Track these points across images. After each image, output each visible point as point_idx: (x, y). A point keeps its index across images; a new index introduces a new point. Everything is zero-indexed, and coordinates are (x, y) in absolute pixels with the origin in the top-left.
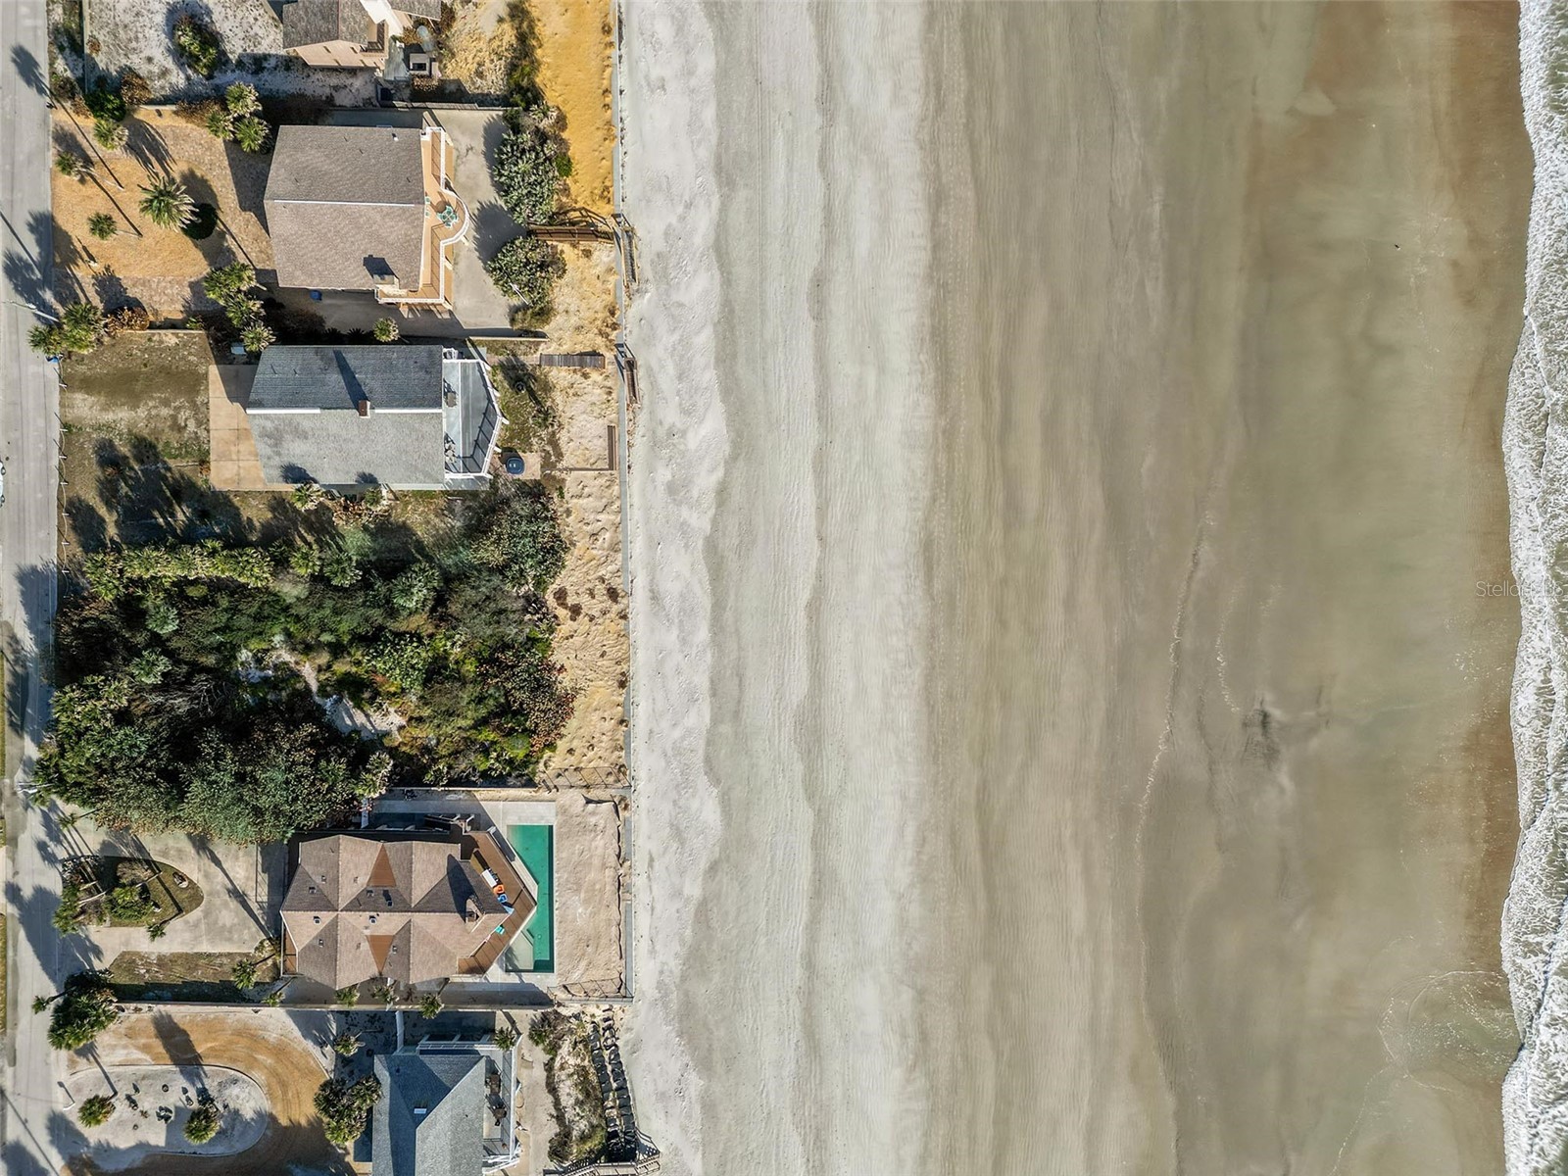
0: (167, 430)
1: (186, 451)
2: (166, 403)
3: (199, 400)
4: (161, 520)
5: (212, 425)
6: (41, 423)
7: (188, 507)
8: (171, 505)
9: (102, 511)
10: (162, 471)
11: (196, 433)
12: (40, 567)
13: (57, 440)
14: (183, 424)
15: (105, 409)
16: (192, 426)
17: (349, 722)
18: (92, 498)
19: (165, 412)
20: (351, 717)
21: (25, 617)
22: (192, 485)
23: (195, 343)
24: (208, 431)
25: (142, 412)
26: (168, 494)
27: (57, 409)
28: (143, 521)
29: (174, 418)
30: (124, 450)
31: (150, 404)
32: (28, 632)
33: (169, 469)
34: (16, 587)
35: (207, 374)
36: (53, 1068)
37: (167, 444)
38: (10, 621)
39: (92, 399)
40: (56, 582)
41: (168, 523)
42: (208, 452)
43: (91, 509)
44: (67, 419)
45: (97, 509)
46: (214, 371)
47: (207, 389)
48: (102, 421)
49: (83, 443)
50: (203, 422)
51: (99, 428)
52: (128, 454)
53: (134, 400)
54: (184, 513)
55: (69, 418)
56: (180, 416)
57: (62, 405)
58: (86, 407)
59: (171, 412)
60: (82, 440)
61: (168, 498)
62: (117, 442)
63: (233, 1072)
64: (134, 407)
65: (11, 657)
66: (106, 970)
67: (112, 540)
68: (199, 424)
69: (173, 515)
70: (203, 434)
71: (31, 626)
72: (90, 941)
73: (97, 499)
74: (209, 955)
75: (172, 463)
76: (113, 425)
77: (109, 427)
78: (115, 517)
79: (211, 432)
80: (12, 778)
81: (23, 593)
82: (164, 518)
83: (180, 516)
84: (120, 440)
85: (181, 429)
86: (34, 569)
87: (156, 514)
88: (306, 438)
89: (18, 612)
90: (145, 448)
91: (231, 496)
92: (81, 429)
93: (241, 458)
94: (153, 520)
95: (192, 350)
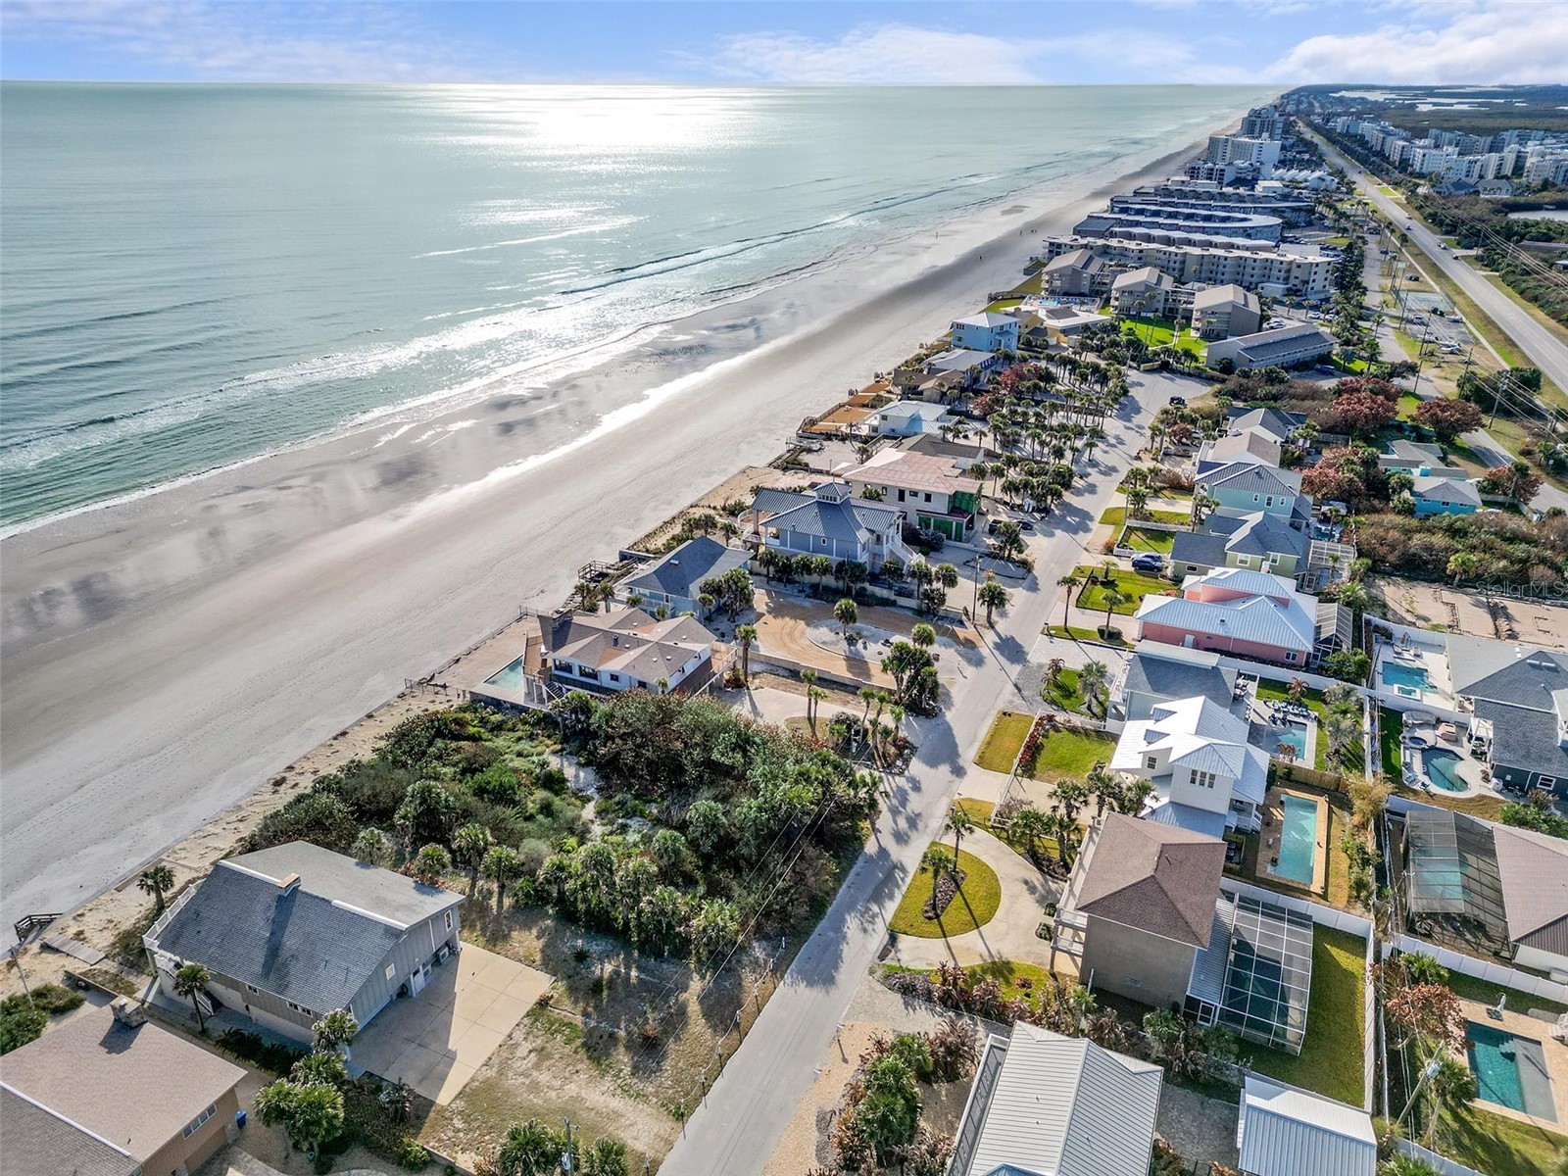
0: (557, 1056)
1: (553, 1025)
2: (535, 1087)
3: (492, 1073)
4: (634, 973)
5: (501, 1038)
6: (711, 1136)
7: (594, 972)
8: (611, 981)
9: (694, 1008)
10: (594, 1016)
11: (526, 1039)
12: (803, 985)
13: (702, 1105)
14: (533, 1054)
15: (617, 1115)
16: (526, 1046)
17: (582, 774)
18: (697, 1026)
19: (543, 1077)
20: (577, 776)
21: (845, 947)
22: (572, 990)
24: (510, 1036)
25: (572, 1089)
26: (605, 993)
27: (680, 1144)
29: (537, 1066)
30: (622, 1058)
31: (553, 1094)
32: (849, 934)
33: (586, 1014)
34: (842, 976)
35: (459, 1096)
37: (569, 1042)
39: (625, 1135)
40: (792, 966)
41: (628, 967)
42: (528, 1015)
43: (707, 1014)
44: (675, 1125)
45: (699, 1012)
46: (444, 1098)
47: (473, 1080)
48: (629, 1101)
49: (671, 1087)
50: (509, 1044)
51: (639, 1096)
52: (622, 1049)
54: (602, 969)
55: (667, 1125)
56: (530, 1065)
57: (669, 1145)
58: (639, 1129)
59: (535, 1074)
60: (671, 1092)
61: (609, 988)
62: (627, 1070)
64: (576, 1099)
65: (879, 920)
67: (703, 977)
68: (514, 1046)
69: (616, 972)
70: (518, 1035)
73: (691, 1021)
75: (578, 1020)
76: (619, 1091)
77: (625, 1090)
78: (683, 996)
79: (507, 1033)
81: (836, 968)
82: (628, 974)
83: (609, 968)
84: (621, 1071)
85: (539, 1050)
86: (811, 983)
87: (633, 980)
90: (597, 1048)
91: (538, 963)
92: (663, 1105)
93: (496, 993)
94: (642, 976)
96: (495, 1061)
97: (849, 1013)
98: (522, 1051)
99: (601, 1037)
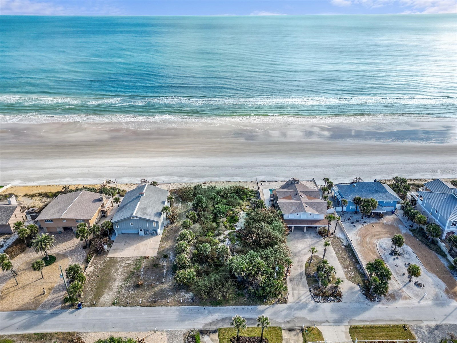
0: (128, 269)
1: (139, 263)
2: (117, 269)
3: (119, 260)
5: (131, 256)
6: (108, 314)
7: (161, 262)
8: (160, 267)
9: (156, 289)
10: (145, 269)
11: (133, 260)
12: (178, 313)
13: (119, 307)
14: (127, 264)
15: (111, 290)
16: (130, 262)
18: (150, 293)
19: (120, 270)
20: (241, 223)
21: (201, 318)
22: (153, 261)
23: (96, 261)
25: (118, 277)
26: (154, 268)
27: (104, 308)
28: (164, 276)
29: (124, 267)
30: (132, 282)
31: (115, 274)
32: (209, 317)
33: (145, 267)
35: (111, 258)
36: (413, 306)
37: (134, 269)
38: (203, 325)
39: (105, 295)
40: (185, 307)
41: (167, 268)
42: (140, 257)
43: (155, 293)
44: (110, 304)
45: (155, 291)
46: (110, 255)
47: (116, 258)
48: (117, 290)
49: (124, 297)
50: (129, 259)
51: (119, 292)
52: (135, 280)
53: (112, 280)
55: (110, 302)
56: (124, 265)
57: (103, 306)
58: (108, 297)
59: (121, 268)
60: (122, 298)
61: (157, 268)
63: (378, 247)
64: (115, 279)
66: (358, 285)
67: (170, 286)
68: (129, 260)
69: (164, 267)
71: (205, 316)
72: (348, 291)
73: (151, 291)
74: (337, 254)
75: (142, 267)
76: (120, 287)
78: (160, 285)
79: (133, 256)
80: (281, 323)
82: (164, 269)
83: (164, 264)
84: (127, 284)
85: (129, 265)
86: (179, 315)
87: (162, 272)
88: (147, 208)
89: (199, 322)
91: (160, 250)
92: (117, 298)
93: (146, 248)
94: (165, 273)
95: (99, 262)
96: (124, 258)
97: (170, 331)
98: (127, 262)
99: (138, 274)
